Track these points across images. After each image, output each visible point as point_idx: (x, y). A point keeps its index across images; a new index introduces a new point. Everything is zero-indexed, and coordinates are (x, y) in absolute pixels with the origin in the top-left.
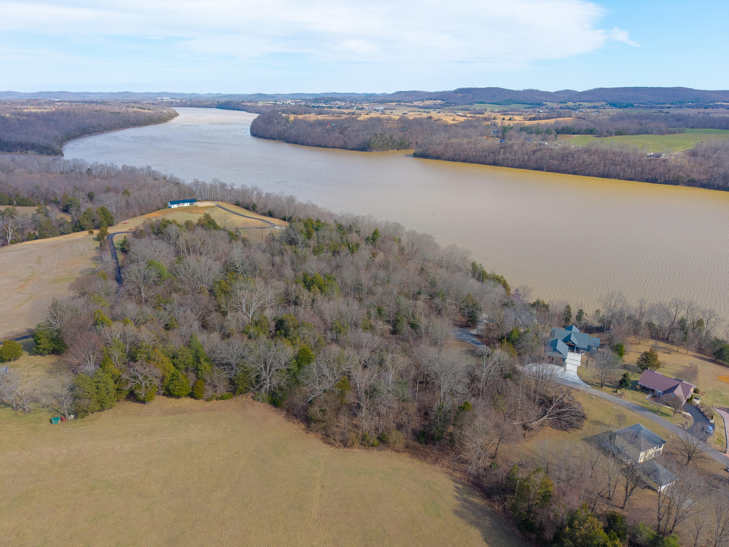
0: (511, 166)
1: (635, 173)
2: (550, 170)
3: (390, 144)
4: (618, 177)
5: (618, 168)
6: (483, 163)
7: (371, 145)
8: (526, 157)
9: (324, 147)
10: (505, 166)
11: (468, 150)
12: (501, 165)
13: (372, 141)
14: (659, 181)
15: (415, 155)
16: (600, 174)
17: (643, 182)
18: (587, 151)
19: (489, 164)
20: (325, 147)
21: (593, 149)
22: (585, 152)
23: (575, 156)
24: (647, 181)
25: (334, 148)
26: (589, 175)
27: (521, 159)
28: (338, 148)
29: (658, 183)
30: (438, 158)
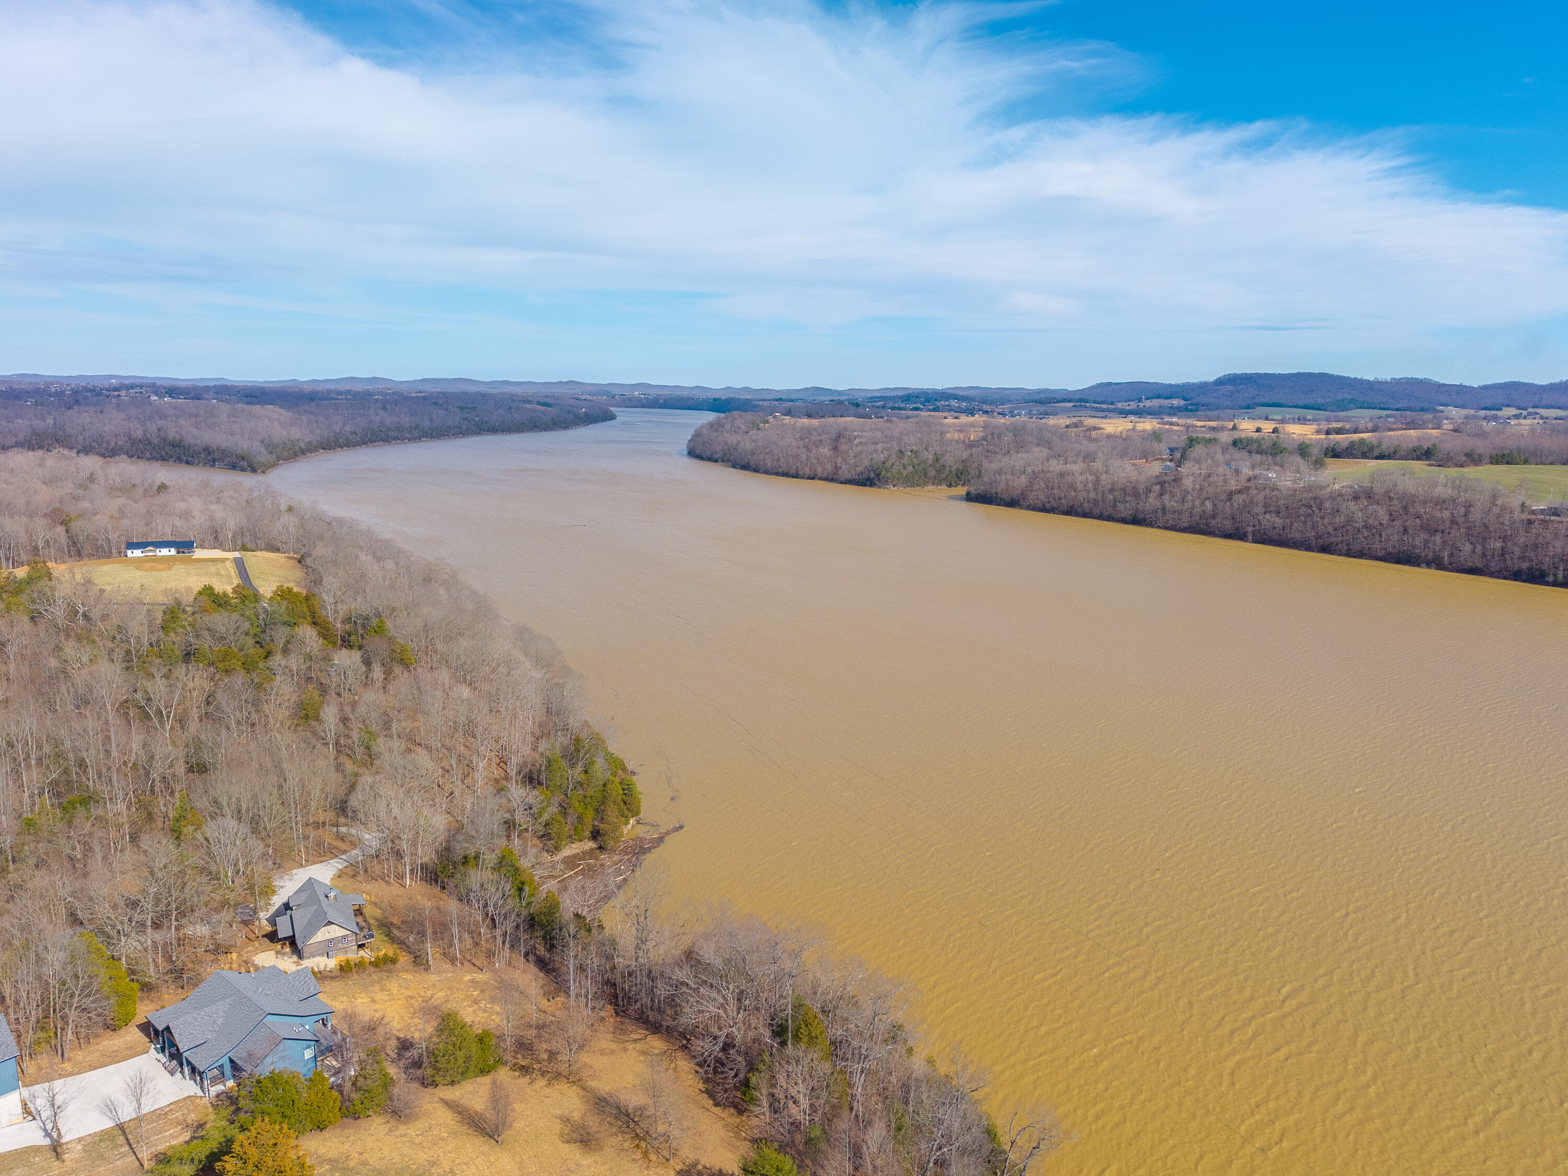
0: (1173, 528)
1: (1484, 555)
2: (1263, 539)
3: (932, 473)
4: (1436, 563)
5: (1438, 538)
6: (1110, 518)
7: (883, 473)
8: (1209, 505)
9: (793, 477)
10: (1159, 527)
11: (1080, 487)
12: (1150, 525)
13: (889, 464)
14: (1550, 579)
15: (970, 498)
16: (1390, 554)
17: (1505, 578)
18: (1364, 495)
19: (1124, 521)
20: (796, 476)
21: (1378, 489)
22: (1356, 498)
23: (1327, 505)
24: (1516, 576)
25: (813, 478)
26: (1361, 554)
27: (1197, 511)
28: (819, 479)
29: (1547, 584)
30: (1012, 503)
